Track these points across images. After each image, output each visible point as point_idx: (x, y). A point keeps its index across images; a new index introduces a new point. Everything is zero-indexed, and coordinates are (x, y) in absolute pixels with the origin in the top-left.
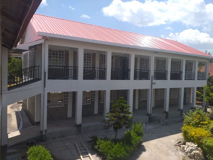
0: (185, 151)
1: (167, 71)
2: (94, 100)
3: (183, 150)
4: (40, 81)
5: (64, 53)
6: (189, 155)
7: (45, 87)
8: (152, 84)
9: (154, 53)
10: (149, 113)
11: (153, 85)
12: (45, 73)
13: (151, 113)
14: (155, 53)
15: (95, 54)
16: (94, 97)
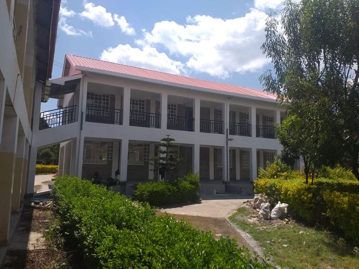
4: (76, 123)
8: (228, 140)
9: (227, 99)
10: (226, 181)
11: (229, 142)
12: (82, 113)
14: (229, 99)
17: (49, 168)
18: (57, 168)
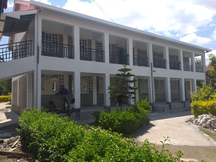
0: (199, 122)
1: (165, 60)
2: (92, 88)
3: (196, 124)
4: (33, 57)
5: (58, 37)
6: (204, 126)
7: (38, 62)
8: (152, 71)
9: (151, 40)
10: (152, 103)
11: (153, 73)
12: (38, 47)
13: (153, 102)
15: (91, 40)
16: (92, 86)
17: (2, 98)
18: (10, 97)
